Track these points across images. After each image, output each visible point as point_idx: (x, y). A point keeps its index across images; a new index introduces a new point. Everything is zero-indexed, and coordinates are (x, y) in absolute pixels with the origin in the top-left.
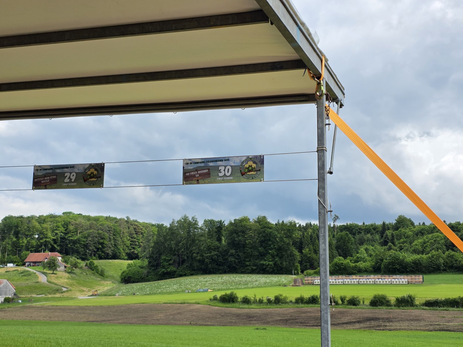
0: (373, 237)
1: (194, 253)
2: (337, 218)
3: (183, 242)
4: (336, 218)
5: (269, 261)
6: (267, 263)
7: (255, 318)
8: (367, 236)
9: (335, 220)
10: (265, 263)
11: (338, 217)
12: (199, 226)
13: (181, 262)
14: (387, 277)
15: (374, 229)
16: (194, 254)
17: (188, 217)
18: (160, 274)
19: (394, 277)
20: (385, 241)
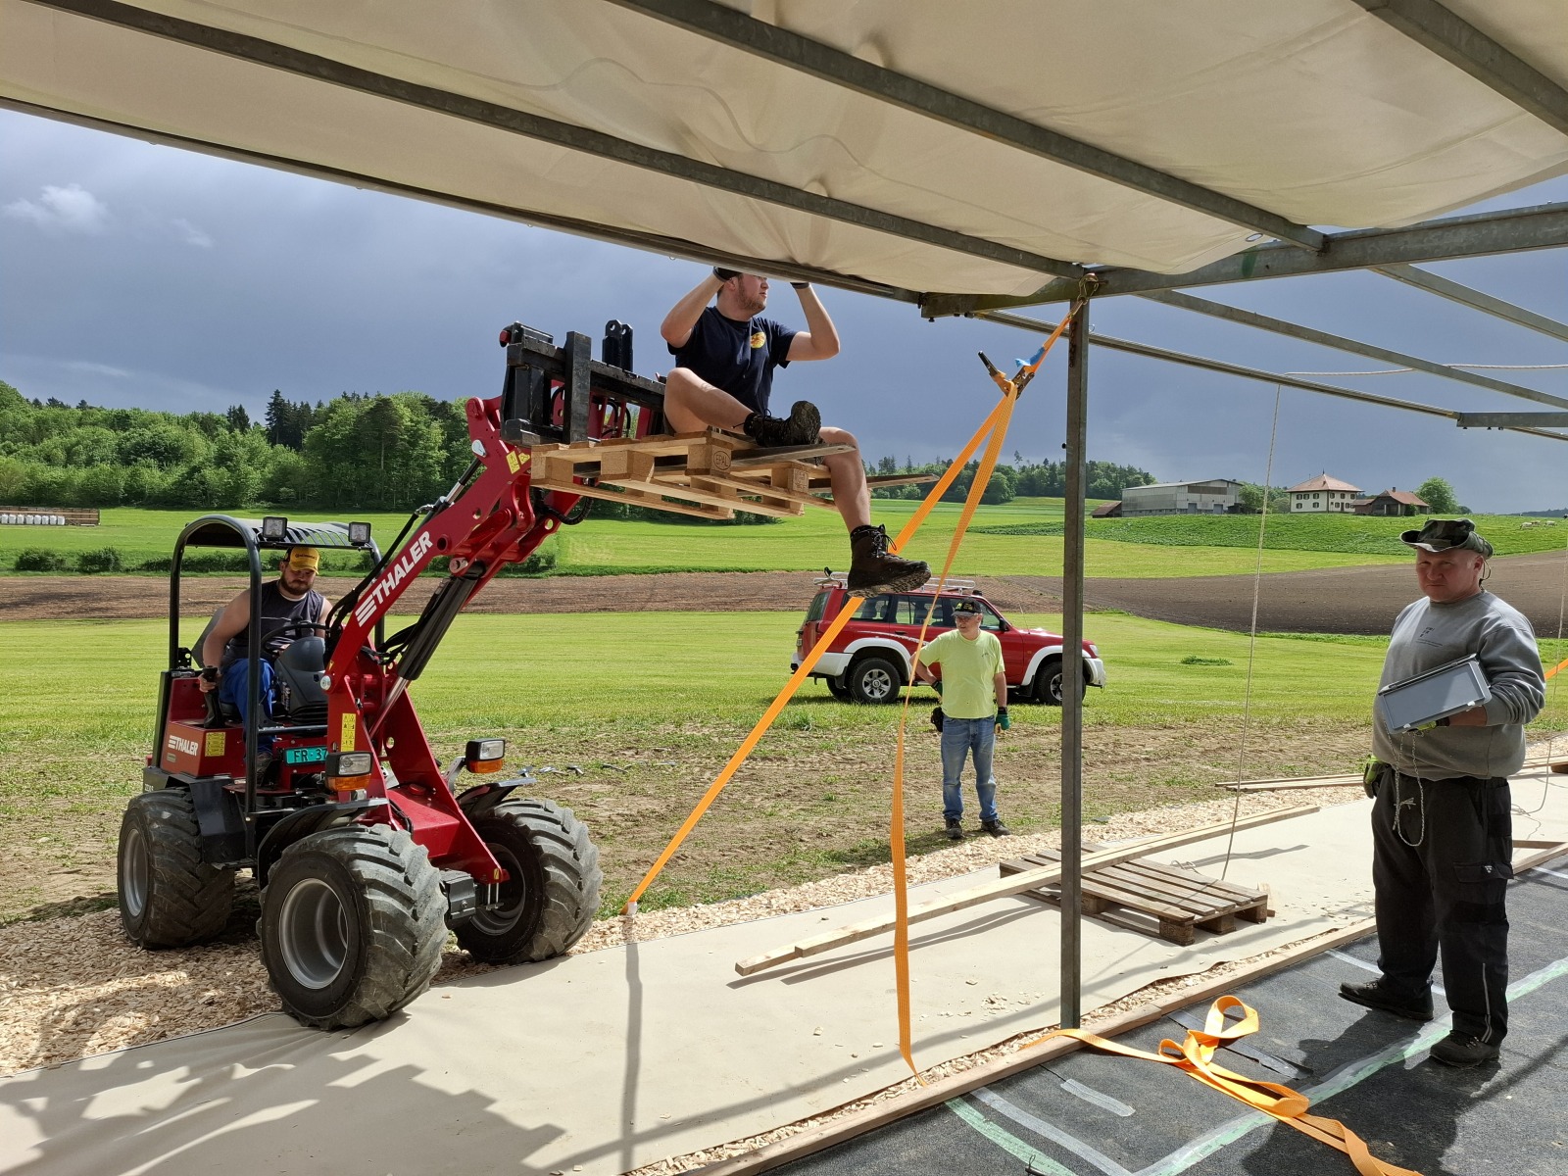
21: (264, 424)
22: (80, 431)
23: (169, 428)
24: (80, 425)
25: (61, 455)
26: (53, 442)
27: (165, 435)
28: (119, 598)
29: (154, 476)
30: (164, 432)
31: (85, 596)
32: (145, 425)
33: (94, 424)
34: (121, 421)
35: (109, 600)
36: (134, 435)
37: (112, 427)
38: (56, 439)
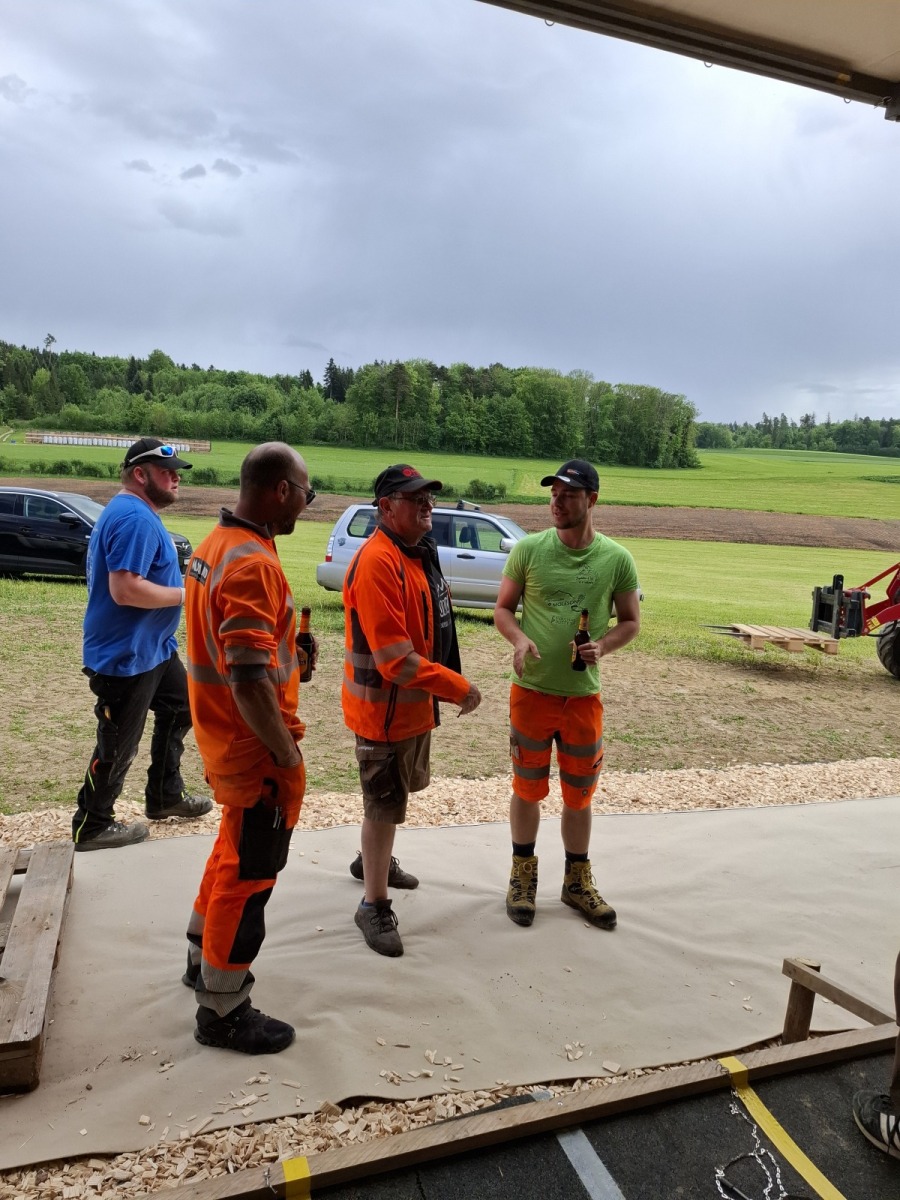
0: (116, 377)
2: (53, 341)
4: (51, 339)
8: (108, 375)
9: (49, 343)
11: (53, 338)
15: (118, 366)
20: (136, 386)
21: (323, 384)
22: (205, 386)
23: (260, 384)
24: (205, 382)
25: (191, 401)
26: (189, 394)
27: (257, 390)
28: (211, 503)
29: (249, 420)
30: (257, 388)
31: (190, 500)
32: (245, 383)
33: (214, 382)
34: (232, 379)
36: (239, 390)
37: (225, 383)
38: (190, 391)
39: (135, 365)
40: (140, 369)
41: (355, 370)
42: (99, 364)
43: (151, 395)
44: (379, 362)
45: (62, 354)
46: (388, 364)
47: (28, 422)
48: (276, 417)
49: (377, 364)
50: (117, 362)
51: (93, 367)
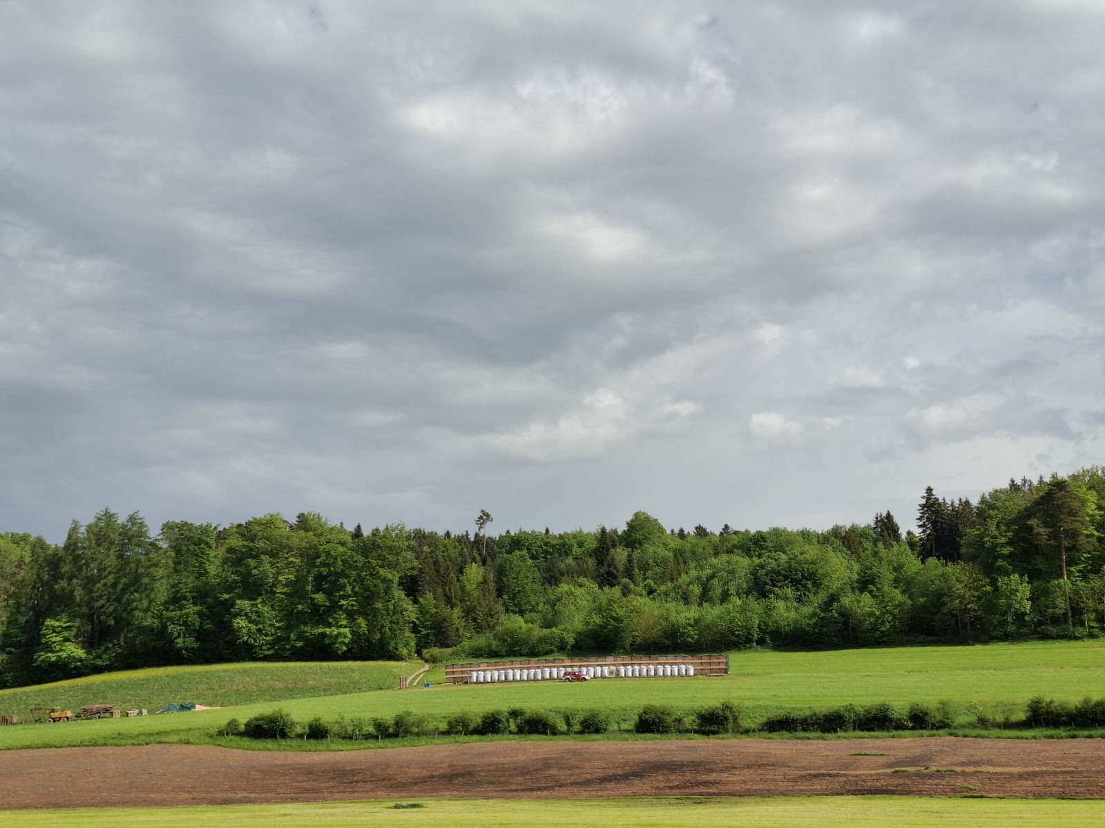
0: (578, 564)
1: (136, 609)
2: (488, 519)
3: (105, 581)
4: (485, 517)
5: (341, 626)
6: (335, 631)
7: (360, 777)
8: (567, 561)
9: (482, 524)
10: (328, 630)
11: (488, 515)
12: (149, 538)
13: (97, 634)
14: (645, 660)
15: (580, 545)
16: (136, 613)
17: (114, 514)
18: (39, 667)
19: (662, 659)
20: (609, 574)
21: (917, 532)
22: (716, 561)
23: (807, 547)
24: (716, 554)
25: (696, 590)
26: (690, 577)
27: (802, 557)
28: (731, 768)
30: (802, 554)
31: (695, 766)
32: (780, 548)
33: (730, 552)
34: (755, 544)
35: (722, 771)
37: (747, 552)
38: (693, 573)
39: (606, 541)
40: (614, 546)
41: (975, 502)
42: (553, 546)
43: (632, 586)
44: (1019, 482)
45: (501, 537)
46: (1035, 483)
47: (449, 650)
48: (838, 600)
49: (1013, 485)
50: (580, 539)
51: (546, 552)
